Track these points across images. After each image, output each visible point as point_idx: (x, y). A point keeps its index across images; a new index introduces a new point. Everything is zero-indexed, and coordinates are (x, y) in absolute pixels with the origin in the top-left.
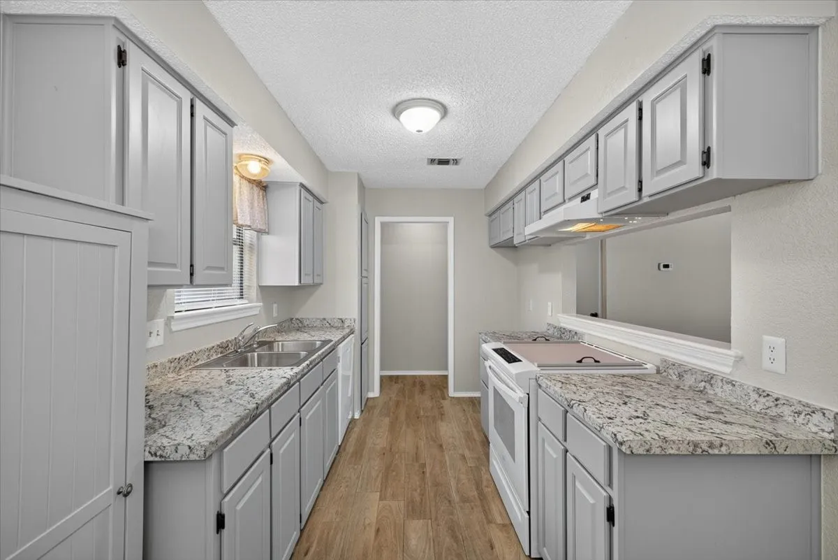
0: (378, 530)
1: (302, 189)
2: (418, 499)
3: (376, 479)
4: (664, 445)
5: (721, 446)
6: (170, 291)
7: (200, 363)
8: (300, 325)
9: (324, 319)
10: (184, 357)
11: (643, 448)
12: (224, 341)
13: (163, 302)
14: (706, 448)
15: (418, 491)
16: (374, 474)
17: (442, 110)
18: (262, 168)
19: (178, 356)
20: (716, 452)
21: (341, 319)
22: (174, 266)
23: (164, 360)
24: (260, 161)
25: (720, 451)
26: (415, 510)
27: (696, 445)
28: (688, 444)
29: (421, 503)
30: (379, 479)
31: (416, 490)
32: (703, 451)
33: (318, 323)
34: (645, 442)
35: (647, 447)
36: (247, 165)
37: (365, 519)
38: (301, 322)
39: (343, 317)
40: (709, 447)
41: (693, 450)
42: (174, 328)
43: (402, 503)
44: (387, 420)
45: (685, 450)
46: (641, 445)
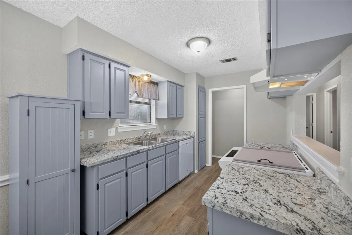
0: (173, 215)
1: (169, 83)
2: (196, 209)
3: (186, 197)
4: (222, 207)
5: (259, 219)
6: (117, 119)
7: (129, 142)
8: (176, 133)
9: (184, 131)
10: (122, 140)
11: (211, 205)
12: (139, 136)
13: (115, 123)
14: (249, 217)
15: (199, 207)
16: (187, 195)
17: (208, 41)
18: (148, 78)
19: (120, 139)
20: (256, 222)
21: (189, 132)
22: (103, 112)
23: (115, 140)
24: (147, 76)
25: (258, 222)
26: (191, 213)
27: (242, 213)
28: (237, 211)
29: (196, 211)
30: (187, 197)
31: (198, 206)
32: (246, 218)
33: (182, 133)
34: (212, 201)
35: (213, 205)
36: (143, 78)
37: (172, 209)
38: (176, 132)
39: (190, 131)
40: (251, 217)
41: (240, 215)
42: (119, 131)
43: (189, 209)
44: (207, 176)
45: (234, 214)
46: (210, 203)
